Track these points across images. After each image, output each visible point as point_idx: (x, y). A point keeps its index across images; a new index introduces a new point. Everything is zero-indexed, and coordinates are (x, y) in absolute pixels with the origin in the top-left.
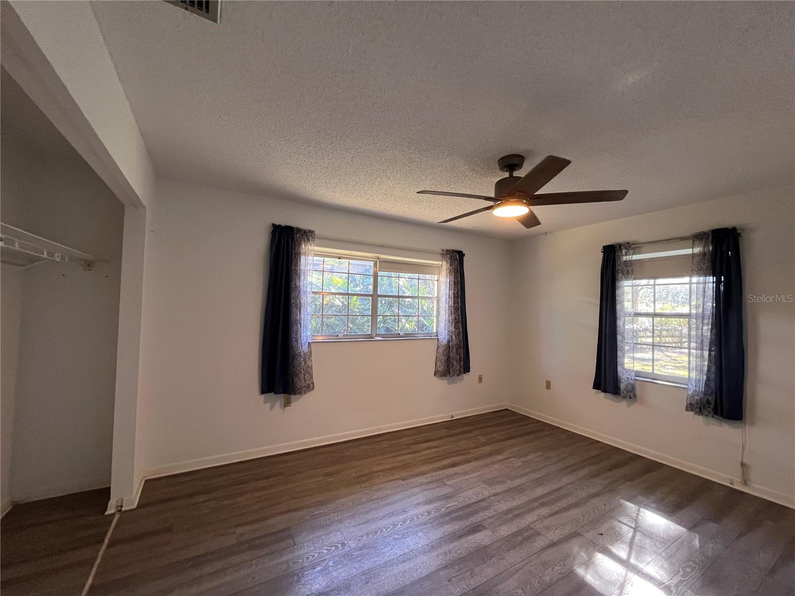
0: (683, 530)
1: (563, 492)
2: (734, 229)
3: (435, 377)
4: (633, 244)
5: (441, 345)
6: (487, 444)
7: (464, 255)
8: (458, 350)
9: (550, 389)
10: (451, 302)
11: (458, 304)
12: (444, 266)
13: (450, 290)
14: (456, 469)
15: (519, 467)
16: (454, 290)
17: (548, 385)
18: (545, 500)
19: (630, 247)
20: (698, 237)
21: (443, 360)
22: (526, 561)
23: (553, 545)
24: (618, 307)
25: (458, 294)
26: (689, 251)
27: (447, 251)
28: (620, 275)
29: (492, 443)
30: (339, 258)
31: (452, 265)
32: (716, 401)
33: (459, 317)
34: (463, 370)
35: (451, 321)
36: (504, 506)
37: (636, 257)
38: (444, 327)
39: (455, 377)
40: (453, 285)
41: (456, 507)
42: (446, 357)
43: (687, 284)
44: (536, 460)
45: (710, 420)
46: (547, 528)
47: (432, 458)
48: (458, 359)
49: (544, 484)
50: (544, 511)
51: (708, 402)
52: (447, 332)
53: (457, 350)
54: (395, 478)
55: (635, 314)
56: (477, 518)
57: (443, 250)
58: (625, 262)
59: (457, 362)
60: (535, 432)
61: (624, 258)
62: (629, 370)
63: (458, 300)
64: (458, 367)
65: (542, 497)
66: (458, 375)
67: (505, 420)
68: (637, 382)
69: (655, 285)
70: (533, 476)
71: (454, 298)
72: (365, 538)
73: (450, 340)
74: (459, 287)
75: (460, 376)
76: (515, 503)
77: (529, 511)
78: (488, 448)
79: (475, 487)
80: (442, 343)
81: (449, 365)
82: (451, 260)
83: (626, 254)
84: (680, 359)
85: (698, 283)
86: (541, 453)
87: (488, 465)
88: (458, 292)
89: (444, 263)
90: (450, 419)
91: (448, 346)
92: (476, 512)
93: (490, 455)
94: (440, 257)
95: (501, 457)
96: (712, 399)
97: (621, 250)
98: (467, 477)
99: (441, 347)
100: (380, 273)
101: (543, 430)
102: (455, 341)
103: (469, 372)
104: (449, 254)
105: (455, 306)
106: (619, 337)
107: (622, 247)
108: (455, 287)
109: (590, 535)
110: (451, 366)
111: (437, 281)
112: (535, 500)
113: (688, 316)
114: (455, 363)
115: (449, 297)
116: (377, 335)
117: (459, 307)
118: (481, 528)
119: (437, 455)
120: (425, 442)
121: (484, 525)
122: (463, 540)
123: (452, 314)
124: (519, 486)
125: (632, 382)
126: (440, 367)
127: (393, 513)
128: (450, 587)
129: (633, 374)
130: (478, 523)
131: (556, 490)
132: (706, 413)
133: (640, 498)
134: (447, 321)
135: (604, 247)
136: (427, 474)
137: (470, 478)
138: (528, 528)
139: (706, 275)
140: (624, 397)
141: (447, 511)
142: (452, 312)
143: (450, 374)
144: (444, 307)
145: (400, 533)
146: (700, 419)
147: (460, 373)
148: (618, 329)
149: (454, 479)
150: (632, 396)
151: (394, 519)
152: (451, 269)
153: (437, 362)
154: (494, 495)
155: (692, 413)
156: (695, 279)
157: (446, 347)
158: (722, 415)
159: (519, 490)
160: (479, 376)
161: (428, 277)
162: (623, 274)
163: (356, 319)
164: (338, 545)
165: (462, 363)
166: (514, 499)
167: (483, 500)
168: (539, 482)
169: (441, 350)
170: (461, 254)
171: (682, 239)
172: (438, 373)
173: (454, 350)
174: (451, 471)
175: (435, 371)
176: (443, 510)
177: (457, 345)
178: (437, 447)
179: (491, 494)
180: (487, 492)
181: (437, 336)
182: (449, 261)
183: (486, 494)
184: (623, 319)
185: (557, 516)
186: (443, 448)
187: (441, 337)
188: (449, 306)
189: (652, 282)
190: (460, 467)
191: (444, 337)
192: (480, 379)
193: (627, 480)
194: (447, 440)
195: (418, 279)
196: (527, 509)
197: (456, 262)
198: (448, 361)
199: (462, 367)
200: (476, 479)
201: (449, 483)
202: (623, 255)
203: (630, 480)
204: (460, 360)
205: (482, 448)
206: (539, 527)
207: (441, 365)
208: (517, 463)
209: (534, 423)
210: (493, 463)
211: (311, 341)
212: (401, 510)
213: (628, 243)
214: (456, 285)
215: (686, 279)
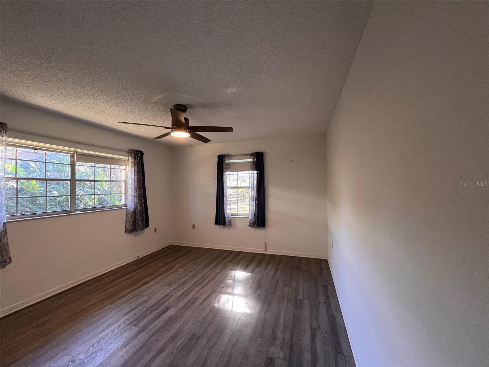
0: (250, 274)
1: (206, 276)
2: (262, 153)
3: (125, 234)
4: (230, 155)
5: (130, 212)
6: (163, 266)
7: (144, 154)
8: (142, 214)
9: (194, 229)
10: (136, 184)
11: (140, 184)
12: (130, 160)
13: (134, 175)
14: (148, 285)
15: (183, 272)
16: (138, 176)
17: (194, 227)
18: (198, 283)
19: (229, 156)
20: (252, 155)
21: (131, 222)
22: (194, 313)
23: (204, 300)
24: (224, 184)
25: (140, 179)
26: (249, 160)
27: (132, 150)
28: (225, 169)
29: (166, 265)
30: (35, 149)
31: (136, 160)
32: (258, 220)
33: (141, 193)
34: (145, 226)
35: (136, 195)
36: (179, 294)
37: (231, 161)
38: (131, 200)
39: (140, 232)
40: (137, 173)
41: (152, 305)
42: (133, 220)
43: (248, 174)
44: (192, 266)
45: (256, 229)
46: (201, 295)
47: (130, 284)
48: (142, 220)
49: (197, 276)
50: (199, 288)
51: (255, 222)
52: (133, 203)
53: (140, 214)
54: (105, 305)
55: (231, 187)
56: (166, 305)
57: (129, 149)
58: (227, 163)
59: (141, 221)
60: (189, 252)
61: (226, 161)
62: (229, 213)
63: (141, 182)
64: (142, 225)
65: (197, 282)
66: (142, 230)
67: (171, 251)
68: (232, 218)
69: (237, 174)
70: (191, 274)
71: (138, 181)
72: (91, 348)
73: (136, 208)
74: (141, 174)
75: (143, 230)
76: (184, 290)
77: (192, 290)
78: (165, 268)
79: (161, 290)
80: (130, 211)
81: (136, 224)
82: (135, 156)
83: (227, 160)
84: (244, 207)
85: (252, 174)
86: (193, 262)
87: (166, 277)
88: (140, 177)
89: (130, 158)
90: (137, 259)
91: (134, 212)
92: (165, 301)
93: (166, 271)
94: (127, 154)
95: (173, 270)
96: (256, 220)
97: (225, 158)
98: (155, 287)
99: (130, 213)
100: (77, 163)
101: (192, 251)
102: (139, 208)
103: (148, 227)
104: (133, 153)
105: (139, 186)
106: (225, 198)
107: (226, 156)
108: (138, 174)
109: (218, 290)
110: (137, 225)
111: (125, 170)
112: (194, 284)
113: (249, 187)
114: (140, 222)
115: (134, 180)
116: (76, 210)
117: (141, 187)
118: (168, 309)
119: (132, 282)
120: (122, 277)
121: (170, 306)
122: (160, 319)
123: (136, 192)
124: (185, 281)
125: (230, 218)
126: (129, 226)
127: (109, 325)
128: (158, 343)
129: (230, 215)
130: (167, 307)
131: (202, 277)
132: (255, 226)
133: (235, 268)
134: (133, 196)
135: (218, 155)
136: (128, 295)
137: (158, 287)
138: (192, 298)
139: (254, 170)
140: (227, 226)
141: (147, 308)
142: (136, 190)
143: (137, 230)
144: (131, 187)
145: (118, 334)
146: (253, 229)
147: (143, 228)
148: (225, 195)
149: (148, 290)
150: (230, 225)
151: (110, 329)
152: (135, 163)
153: (127, 224)
154: (173, 290)
155: (250, 227)
156: (251, 172)
157: (133, 213)
158: (259, 226)
159: (185, 283)
160: (155, 228)
161: (117, 167)
162: (226, 169)
163: (37, 200)
164: (69, 363)
165: (144, 222)
166: (183, 288)
167: (167, 295)
168: (194, 276)
169: (129, 216)
170: (142, 153)
171: (247, 155)
172: (128, 231)
173: (139, 214)
174: (144, 287)
175: (125, 230)
176: (145, 309)
177: (141, 211)
178: (132, 277)
179: (171, 290)
180: (168, 290)
181: (126, 207)
182: (134, 157)
183: (168, 291)
184: (226, 190)
185: (204, 288)
186: (136, 276)
187: (129, 207)
188: (134, 186)
189: (236, 173)
190: (150, 283)
191: (131, 206)
192: (155, 230)
193: (230, 262)
194: (137, 271)
195: (110, 168)
196: (191, 290)
197: (138, 158)
198: (135, 222)
199: (145, 225)
200: (161, 286)
201: (145, 294)
202: (226, 160)
203: (231, 262)
204: (143, 221)
205: (161, 269)
206: (197, 295)
207: (130, 225)
208: (182, 270)
209: (187, 248)
210: (169, 275)
211: (6, 221)
212: (115, 321)
213: (228, 155)
214: (139, 173)
215: (248, 172)
